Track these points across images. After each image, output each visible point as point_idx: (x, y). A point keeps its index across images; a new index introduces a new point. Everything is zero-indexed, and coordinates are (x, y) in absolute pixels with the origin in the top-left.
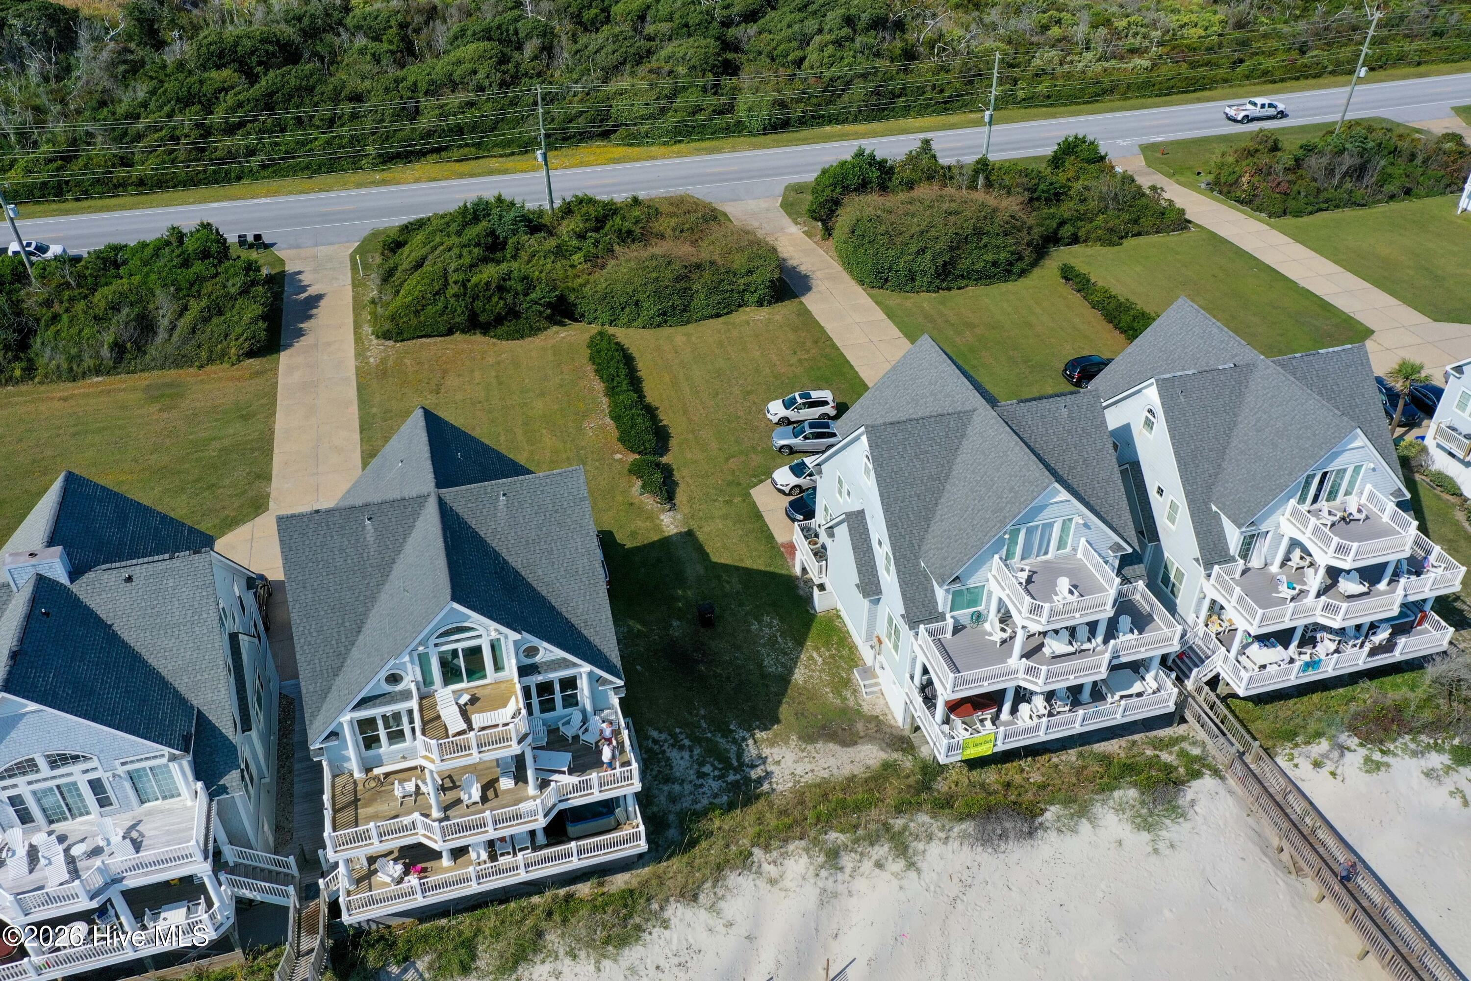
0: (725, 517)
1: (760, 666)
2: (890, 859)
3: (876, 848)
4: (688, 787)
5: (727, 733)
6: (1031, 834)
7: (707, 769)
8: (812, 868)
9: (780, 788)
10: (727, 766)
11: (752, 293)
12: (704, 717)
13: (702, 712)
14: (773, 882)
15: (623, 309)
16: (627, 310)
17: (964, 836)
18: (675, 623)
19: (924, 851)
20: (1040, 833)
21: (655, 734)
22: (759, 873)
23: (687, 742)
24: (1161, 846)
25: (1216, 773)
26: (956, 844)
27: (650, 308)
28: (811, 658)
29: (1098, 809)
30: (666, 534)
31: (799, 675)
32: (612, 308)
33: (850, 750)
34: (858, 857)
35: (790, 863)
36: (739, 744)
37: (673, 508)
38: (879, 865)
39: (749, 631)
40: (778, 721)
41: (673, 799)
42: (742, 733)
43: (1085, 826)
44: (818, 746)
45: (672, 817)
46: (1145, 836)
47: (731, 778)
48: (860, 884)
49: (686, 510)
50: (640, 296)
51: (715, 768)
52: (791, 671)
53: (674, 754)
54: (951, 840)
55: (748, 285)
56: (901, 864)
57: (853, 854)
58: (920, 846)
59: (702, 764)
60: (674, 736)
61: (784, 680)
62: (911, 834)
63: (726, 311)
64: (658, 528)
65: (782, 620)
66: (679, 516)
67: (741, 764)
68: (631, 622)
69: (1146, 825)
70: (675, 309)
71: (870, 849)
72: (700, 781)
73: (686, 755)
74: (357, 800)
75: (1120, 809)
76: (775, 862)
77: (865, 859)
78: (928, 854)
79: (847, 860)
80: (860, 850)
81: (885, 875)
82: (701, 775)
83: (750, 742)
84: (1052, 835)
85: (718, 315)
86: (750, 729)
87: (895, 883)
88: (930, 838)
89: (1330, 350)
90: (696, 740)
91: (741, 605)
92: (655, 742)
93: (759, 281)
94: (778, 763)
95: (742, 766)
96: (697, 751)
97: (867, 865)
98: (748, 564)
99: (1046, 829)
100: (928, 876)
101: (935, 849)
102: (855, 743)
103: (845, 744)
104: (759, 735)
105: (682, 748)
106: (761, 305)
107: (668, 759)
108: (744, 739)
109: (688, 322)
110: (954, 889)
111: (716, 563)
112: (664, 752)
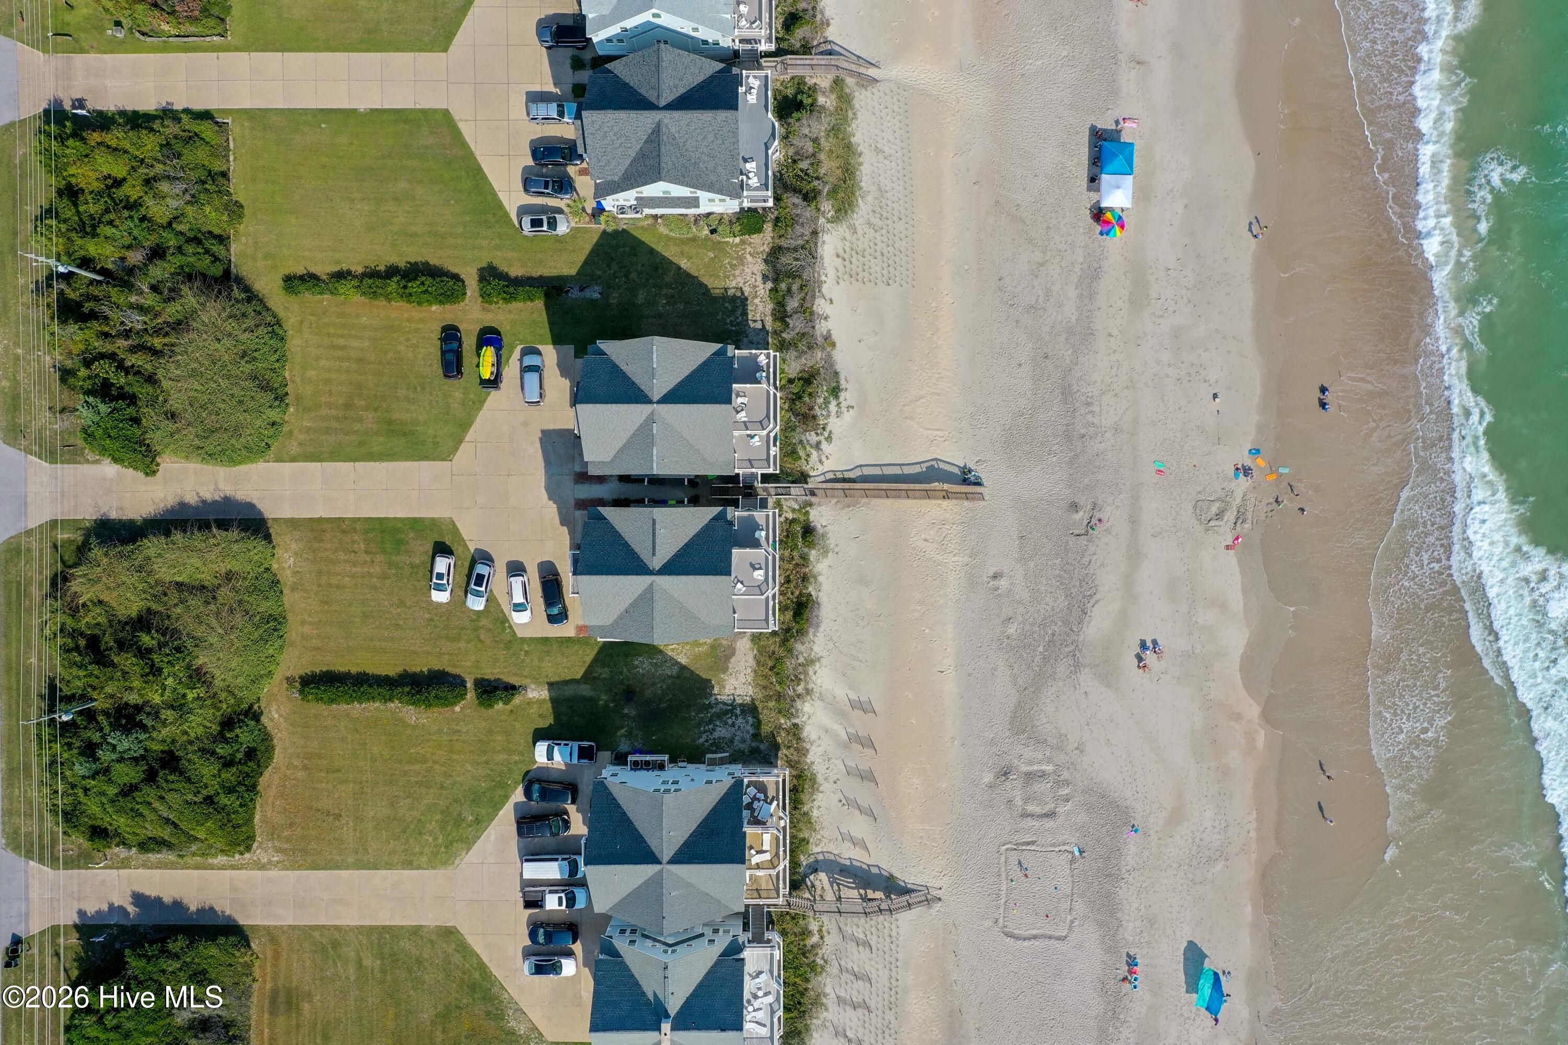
0: (541, 660)
1: (671, 677)
2: (815, 668)
3: (809, 672)
4: (738, 733)
5: (710, 706)
6: (819, 604)
7: (730, 721)
8: (809, 701)
9: (751, 693)
10: (731, 711)
12: (697, 714)
13: (693, 714)
14: (809, 717)
18: (626, 711)
21: (701, 740)
22: (805, 722)
23: (711, 727)
24: (837, 550)
25: (811, 505)
28: (673, 650)
29: (815, 571)
30: (548, 698)
31: (683, 660)
33: (737, 653)
34: (811, 681)
35: (805, 709)
36: (718, 703)
37: (525, 688)
38: (815, 673)
39: (643, 675)
40: (710, 680)
41: (743, 741)
42: (713, 699)
43: (820, 578)
44: (731, 666)
45: (754, 744)
46: (830, 554)
47: (738, 712)
48: (819, 682)
49: (528, 681)
51: (731, 718)
52: (677, 663)
53: (716, 735)
56: (817, 664)
57: (809, 684)
58: (813, 654)
59: (727, 723)
60: (705, 732)
61: (683, 668)
62: (806, 656)
63: (278, 585)
64: (541, 702)
65: (640, 655)
66: (533, 686)
67: (731, 705)
68: (619, 733)
69: (825, 552)
71: (809, 675)
72: (737, 727)
73: (718, 729)
74: (757, 890)
75: (818, 561)
79: (811, 686)
80: (808, 680)
81: (819, 671)
82: (733, 725)
83: (719, 697)
84: (821, 594)
85: (280, 591)
86: (711, 695)
87: (823, 668)
88: (812, 649)
89: (655, 360)
90: (710, 722)
91: (621, 673)
92: (707, 741)
94: (735, 688)
95: (733, 705)
96: (718, 723)
97: (814, 678)
98: (589, 659)
100: (824, 654)
101: (815, 648)
102: (735, 649)
103: (733, 654)
104: (716, 691)
105: (714, 730)
106: (274, 554)
107: (719, 738)
108: (716, 699)
109: (284, 619)
110: (831, 645)
111: (582, 677)
112: (714, 739)
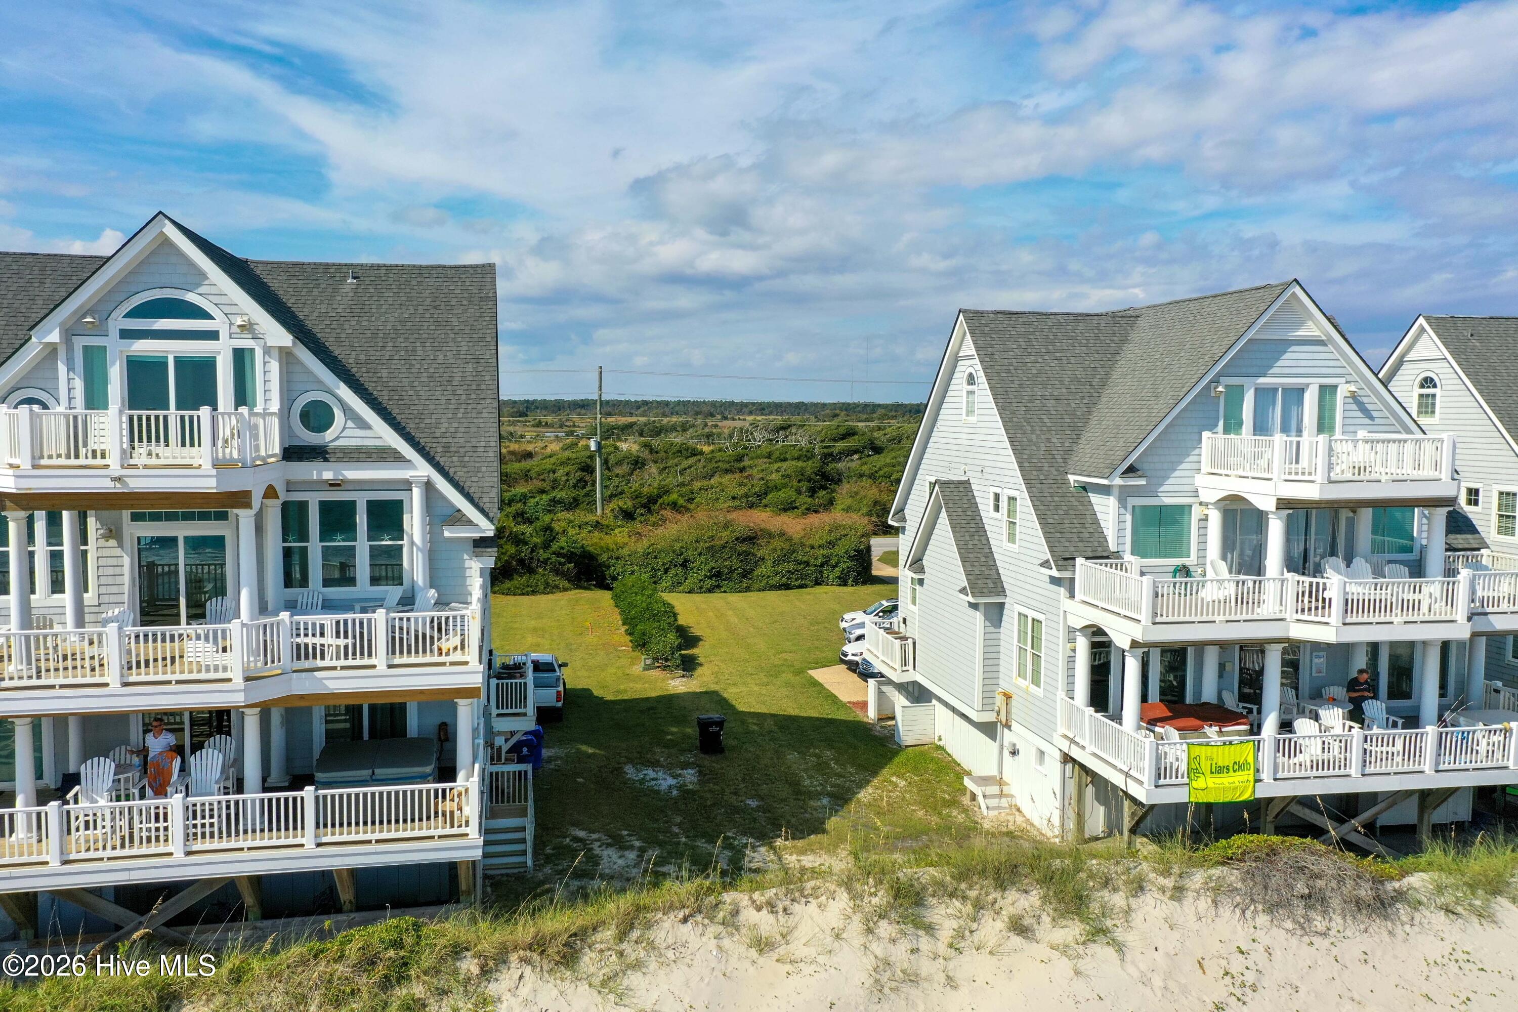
0: (765, 684)
1: (796, 785)
2: (1046, 919)
3: (1012, 894)
6: (1381, 908)
8: (857, 918)
11: (834, 567)
15: (666, 571)
16: (672, 572)
17: (1217, 891)
19: (1128, 911)
20: (1403, 910)
26: (1204, 903)
27: (701, 568)
28: (887, 781)
31: (864, 795)
32: (653, 569)
34: (969, 908)
35: (807, 909)
37: (688, 676)
38: (1020, 928)
39: (781, 759)
43: (1507, 908)
48: (974, 964)
49: (708, 679)
50: (690, 554)
54: (1190, 895)
55: (828, 558)
56: (1073, 929)
57: (957, 903)
58: (1118, 900)
62: (1091, 876)
63: (797, 583)
65: (840, 751)
70: (732, 571)
71: (996, 895)
76: (771, 906)
77: (987, 917)
78: (1137, 918)
79: (943, 913)
80: (973, 894)
81: (1037, 950)
84: (1434, 916)
85: (787, 587)
87: (1062, 964)
91: (773, 740)
93: (841, 553)
97: (992, 927)
98: (793, 712)
99: (1417, 905)
100: (1144, 957)
106: (845, 584)
109: (748, 589)
111: (742, 711)
